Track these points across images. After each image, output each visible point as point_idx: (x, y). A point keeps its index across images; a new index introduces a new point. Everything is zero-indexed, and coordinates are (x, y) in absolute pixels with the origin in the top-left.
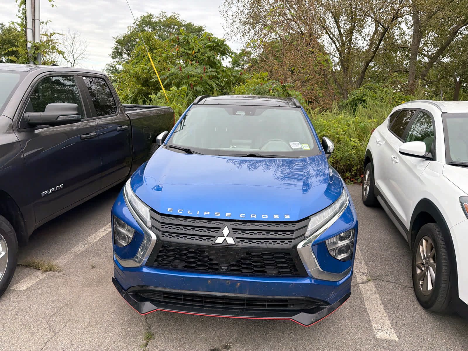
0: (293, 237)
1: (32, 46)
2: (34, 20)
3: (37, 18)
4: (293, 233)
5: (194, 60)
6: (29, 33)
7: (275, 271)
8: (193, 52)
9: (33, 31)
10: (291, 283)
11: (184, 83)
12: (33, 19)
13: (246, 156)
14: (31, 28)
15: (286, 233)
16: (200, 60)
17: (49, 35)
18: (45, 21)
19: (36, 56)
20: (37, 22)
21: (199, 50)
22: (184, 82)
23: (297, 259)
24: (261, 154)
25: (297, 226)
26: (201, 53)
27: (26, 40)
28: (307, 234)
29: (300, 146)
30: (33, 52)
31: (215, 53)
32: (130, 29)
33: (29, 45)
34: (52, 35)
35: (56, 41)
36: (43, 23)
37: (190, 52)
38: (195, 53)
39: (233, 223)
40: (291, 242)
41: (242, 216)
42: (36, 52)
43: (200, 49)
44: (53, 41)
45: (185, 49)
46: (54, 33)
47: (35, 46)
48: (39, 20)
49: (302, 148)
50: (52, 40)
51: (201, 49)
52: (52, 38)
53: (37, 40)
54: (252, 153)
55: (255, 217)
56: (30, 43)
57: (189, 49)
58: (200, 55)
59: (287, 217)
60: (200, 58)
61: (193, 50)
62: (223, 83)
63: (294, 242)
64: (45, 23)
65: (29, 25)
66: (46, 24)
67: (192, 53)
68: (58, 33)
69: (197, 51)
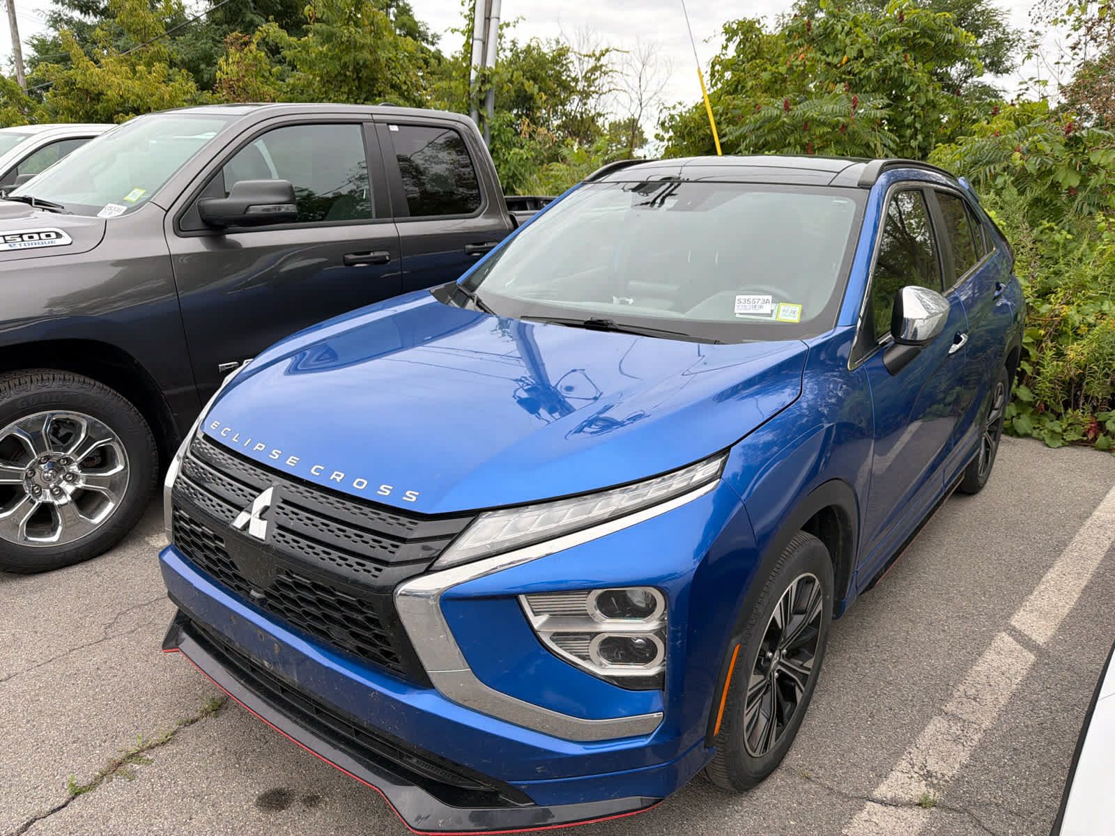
0: (393, 559)
1: (477, 77)
2: (488, 19)
3: (494, 13)
4: (397, 547)
5: (842, 80)
6: (477, 47)
7: (351, 643)
8: (845, 59)
9: (484, 43)
10: (374, 690)
11: (789, 144)
12: (487, 16)
13: (582, 323)
14: (481, 37)
15: (380, 542)
16: (860, 80)
17: (597, 54)
18: (511, 20)
19: (483, 97)
20: (493, 22)
21: (861, 51)
22: (792, 140)
23: (392, 625)
24: (617, 322)
25: (423, 529)
26: (863, 59)
27: (471, 63)
28: (447, 559)
29: (767, 309)
30: (478, 89)
31: (905, 57)
32: (781, 22)
33: (473, 75)
34: (604, 55)
35: (610, 67)
36: (508, 25)
37: (835, 60)
38: (848, 61)
39: (288, 483)
40: (380, 570)
41: (316, 470)
42: (483, 89)
43: (863, 48)
44: (604, 69)
45: (824, 53)
46: (607, 50)
47: (484, 75)
48: (499, 18)
49: (770, 315)
50: (601, 66)
51: (867, 48)
52: (603, 61)
53: (490, 63)
54: (596, 318)
55: (338, 479)
56: (475, 69)
57: (836, 52)
58: (859, 65)
59: (410, 499)
60: (860, 72)
61: (845, 53)
62: (916, 139)
63: (389, 574)
64: (511, 25)
65: (478, 33)
66: (514, 26)
67: (840, 62)
68: (616, 48)
69: (854, 53)
